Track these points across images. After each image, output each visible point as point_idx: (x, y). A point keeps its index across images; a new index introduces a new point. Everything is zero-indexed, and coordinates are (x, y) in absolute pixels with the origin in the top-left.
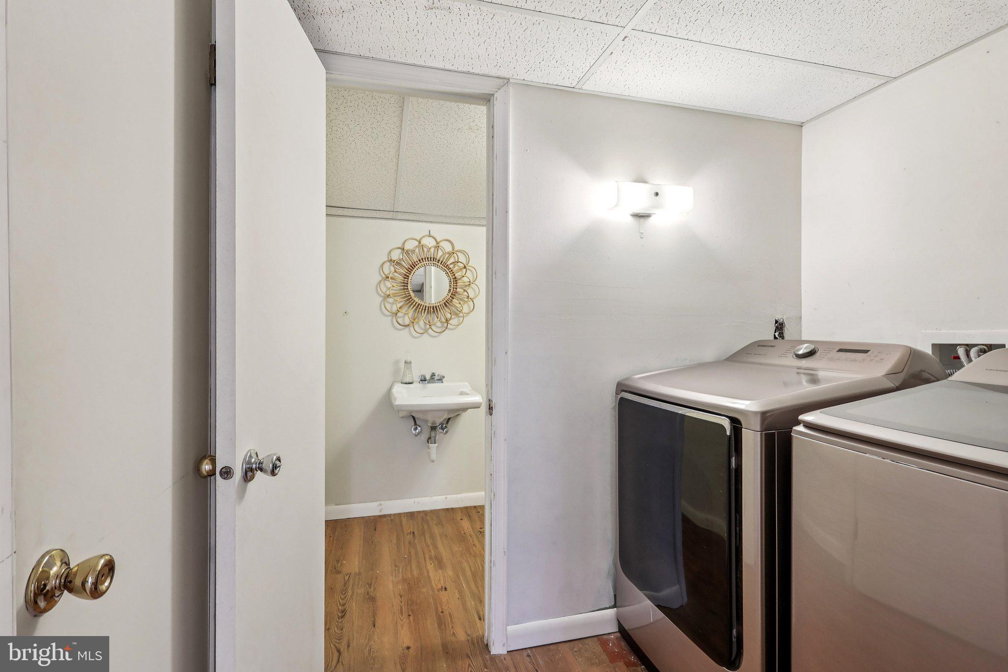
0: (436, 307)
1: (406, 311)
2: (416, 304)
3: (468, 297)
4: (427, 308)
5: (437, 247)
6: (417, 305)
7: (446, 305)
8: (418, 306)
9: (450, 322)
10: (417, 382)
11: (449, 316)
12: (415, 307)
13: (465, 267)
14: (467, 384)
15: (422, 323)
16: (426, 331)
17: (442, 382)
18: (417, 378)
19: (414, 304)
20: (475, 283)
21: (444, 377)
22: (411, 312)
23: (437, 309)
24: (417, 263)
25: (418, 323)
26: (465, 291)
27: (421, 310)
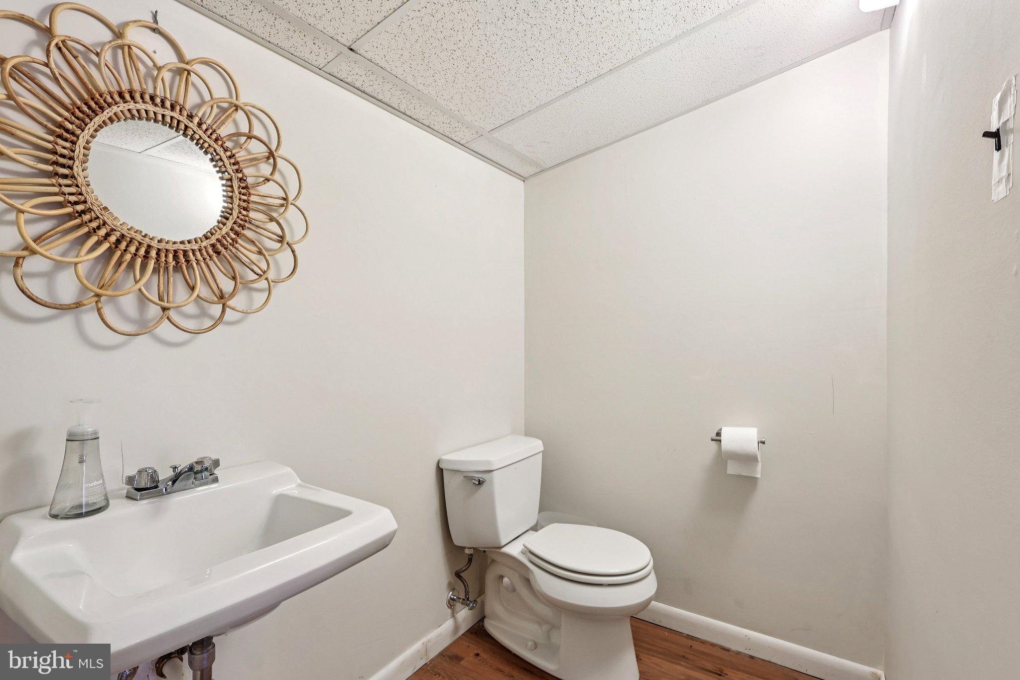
0: (185, 252)
1: (64, 254)
2: (108, 235)
3: (281, 239)
4: (153, 253)
5: (183, 72)
6: (113, 239)
7: (218, 253)
8: (118, 241)
9: (230, 303)
10: (119, 497)
11: (227, 285)
12: (106, 246)
13: (271, 154)
14: (289, 470)
15: (128, 302)
16: (144, 328)
17: (216, 480)
18: (117, 485)
19: (103, 232)
20: (297, 203)
21: (216, 463)
22: (87, 258)
23: (188, 261)
24: (109, 100)
25: (112, 298)
26: (272, 219)
27: (128, 257)
